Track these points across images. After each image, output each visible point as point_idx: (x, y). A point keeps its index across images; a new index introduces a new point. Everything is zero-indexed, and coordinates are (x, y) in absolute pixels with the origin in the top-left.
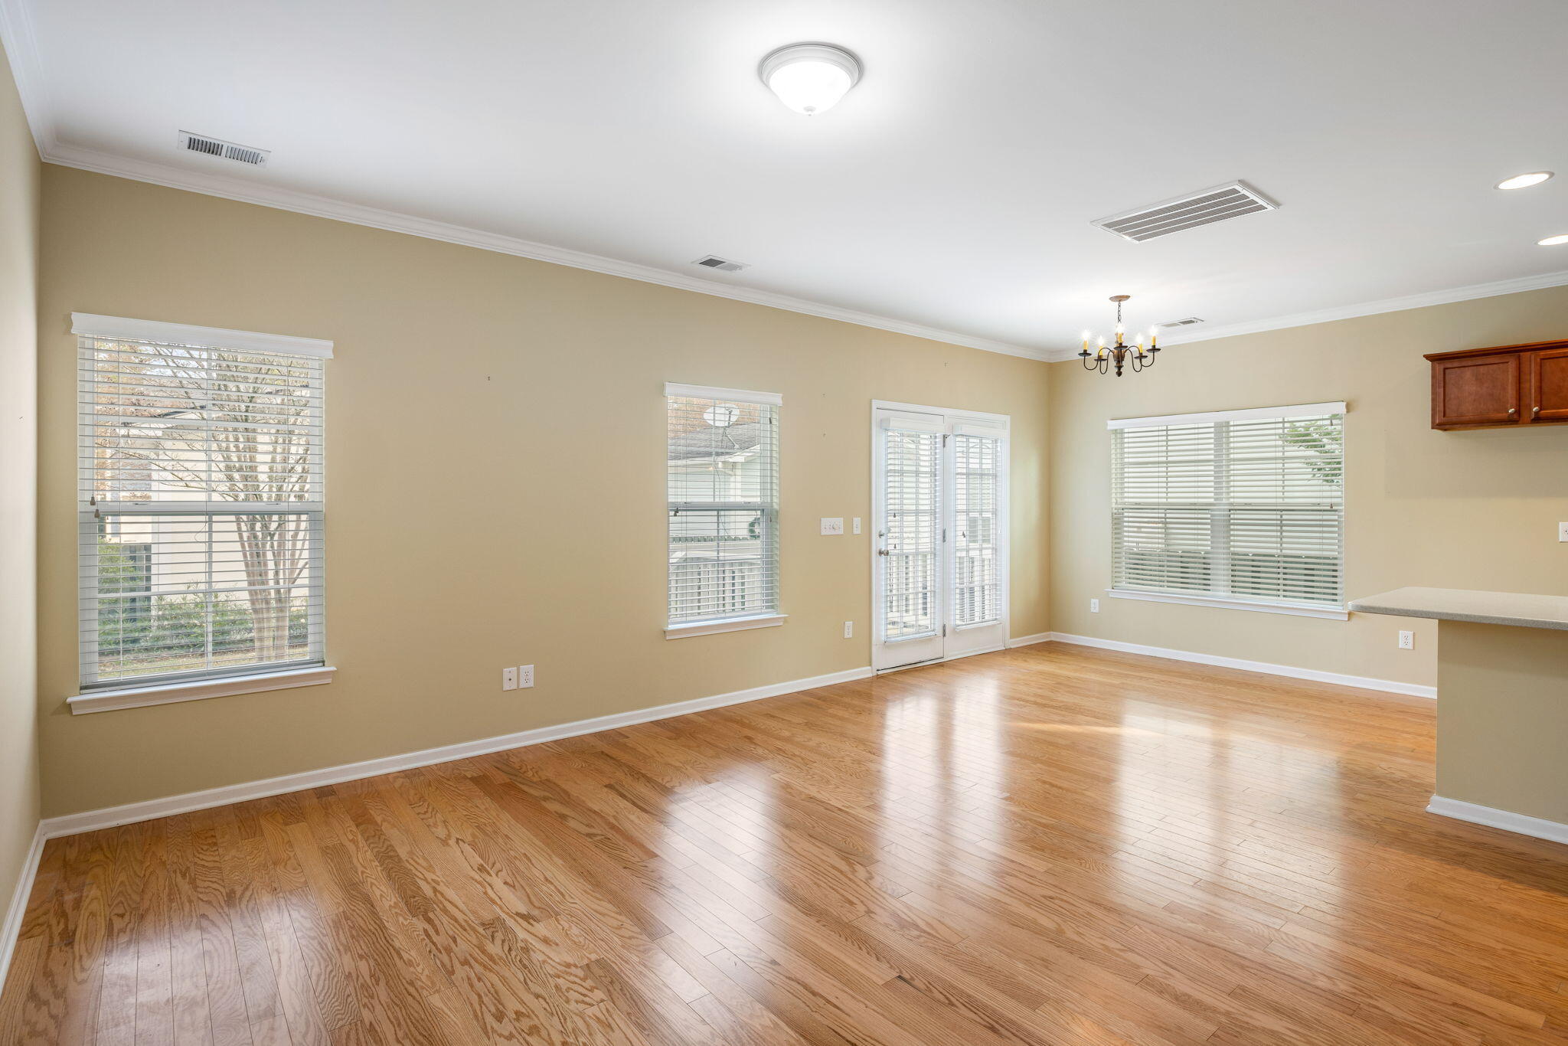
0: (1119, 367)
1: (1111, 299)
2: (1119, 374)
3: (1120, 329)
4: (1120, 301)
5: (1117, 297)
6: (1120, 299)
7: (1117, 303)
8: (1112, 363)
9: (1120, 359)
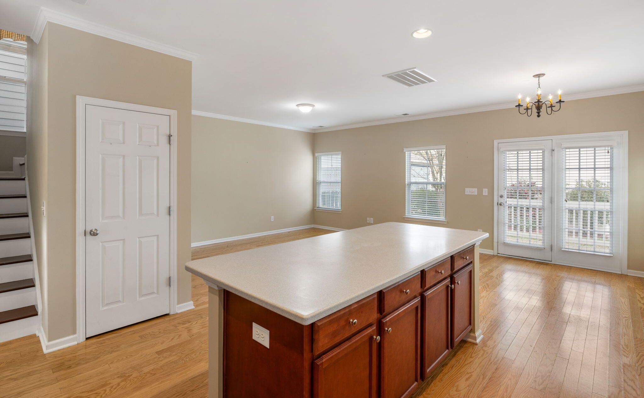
0: (538, 113)
1: (534, 76)
2: (539, 116)
3: (539, 92)
4: (539, 77)
5: (537, 75)
6: (539, 76)
7: (538, 78)
8: (535, 110)
9: (539, 108)
